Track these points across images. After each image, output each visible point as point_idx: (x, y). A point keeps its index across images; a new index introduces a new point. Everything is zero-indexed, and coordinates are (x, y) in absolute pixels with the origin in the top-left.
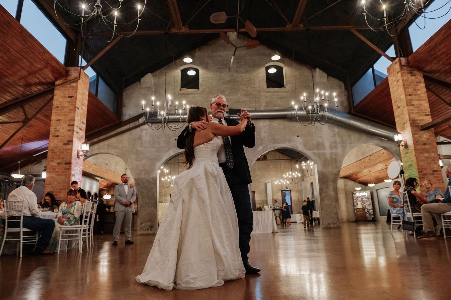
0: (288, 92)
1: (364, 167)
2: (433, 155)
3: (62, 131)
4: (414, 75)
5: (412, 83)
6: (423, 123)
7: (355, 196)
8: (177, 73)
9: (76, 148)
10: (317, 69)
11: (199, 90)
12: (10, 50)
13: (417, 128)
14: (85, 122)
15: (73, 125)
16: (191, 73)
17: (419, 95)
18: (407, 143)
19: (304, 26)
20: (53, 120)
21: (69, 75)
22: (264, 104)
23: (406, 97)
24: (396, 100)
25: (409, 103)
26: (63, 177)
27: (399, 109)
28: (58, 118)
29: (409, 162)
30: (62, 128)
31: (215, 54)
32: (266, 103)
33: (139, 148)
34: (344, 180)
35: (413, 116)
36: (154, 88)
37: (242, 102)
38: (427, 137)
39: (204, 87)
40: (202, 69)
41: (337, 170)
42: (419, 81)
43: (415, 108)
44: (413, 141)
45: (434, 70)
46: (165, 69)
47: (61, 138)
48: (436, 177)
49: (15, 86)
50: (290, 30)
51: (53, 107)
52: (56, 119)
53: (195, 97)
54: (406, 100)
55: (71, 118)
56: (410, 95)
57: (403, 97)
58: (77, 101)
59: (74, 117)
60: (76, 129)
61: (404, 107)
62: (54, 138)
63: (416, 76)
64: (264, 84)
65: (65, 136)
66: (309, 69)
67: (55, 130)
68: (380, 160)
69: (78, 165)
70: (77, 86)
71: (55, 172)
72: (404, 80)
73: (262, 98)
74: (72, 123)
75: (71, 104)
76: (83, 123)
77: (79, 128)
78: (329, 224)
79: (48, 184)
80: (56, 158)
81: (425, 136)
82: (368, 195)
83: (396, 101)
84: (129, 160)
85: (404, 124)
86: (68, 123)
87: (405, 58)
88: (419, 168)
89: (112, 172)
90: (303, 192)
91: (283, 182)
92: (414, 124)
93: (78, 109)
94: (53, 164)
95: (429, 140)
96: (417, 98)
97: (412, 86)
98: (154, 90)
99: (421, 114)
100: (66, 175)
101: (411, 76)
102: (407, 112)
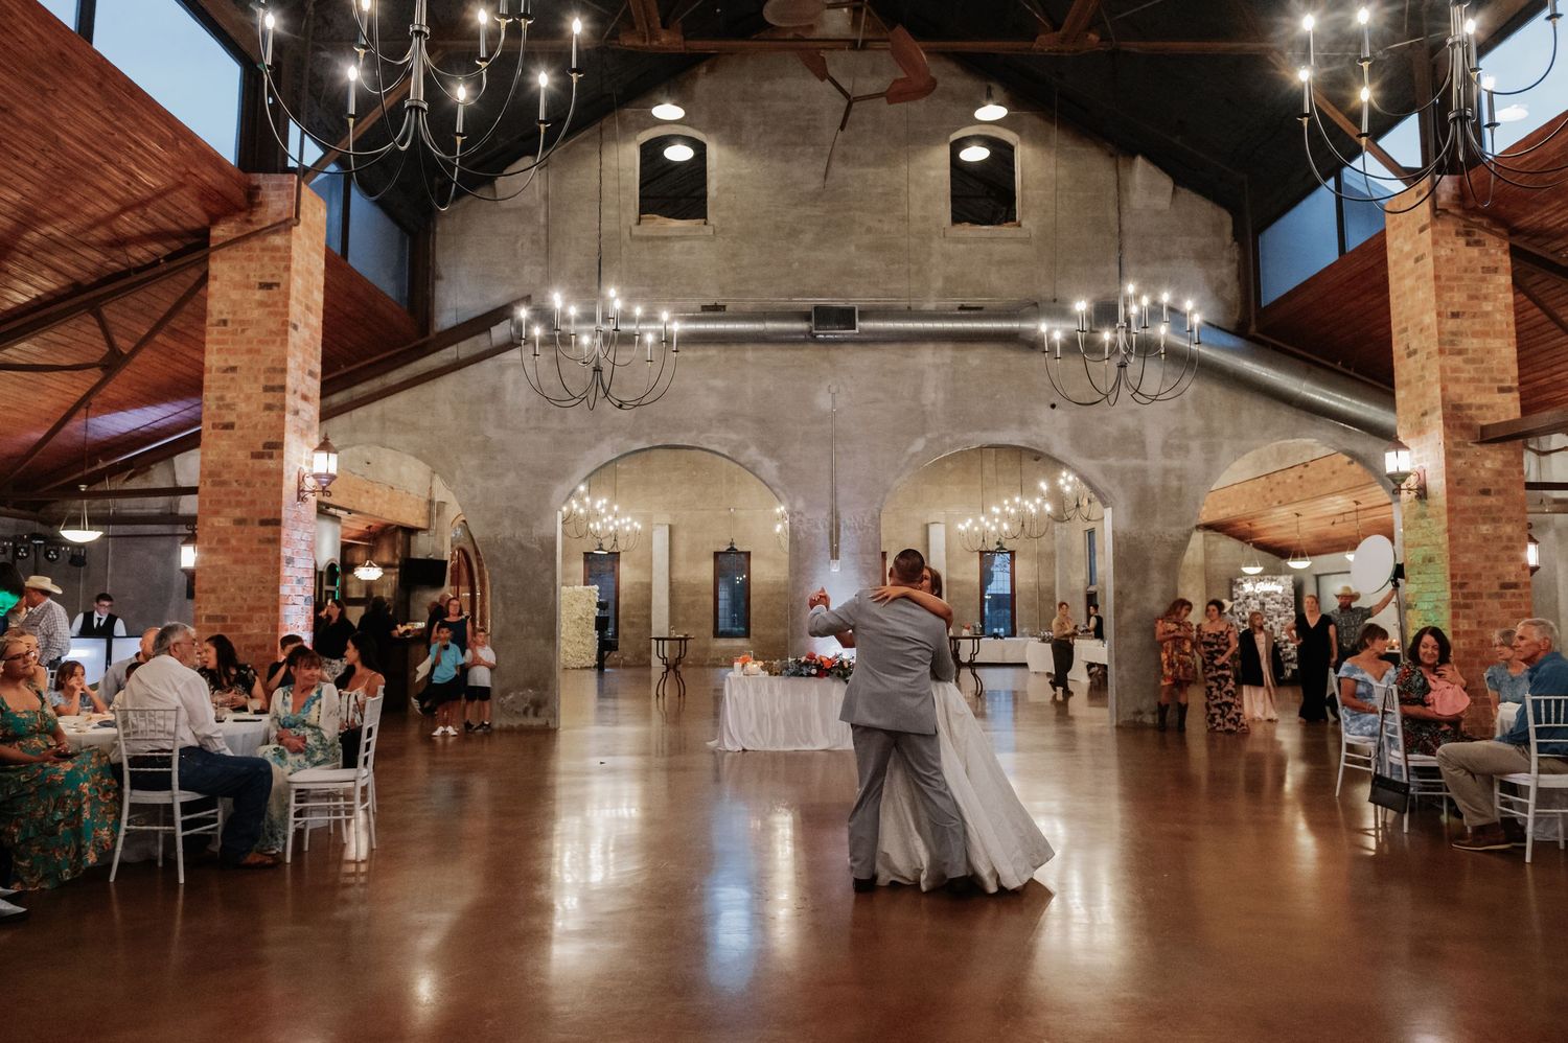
0: (1027, 241)
1: (1280, 502)
2: (1508, 529)
3: (242, 407)
4: (1478, 243)
5: (1466, 271)
6: (1488, 419)
7: (1240, 592)
8: (626, 158)
9: (294, 467)
10: (1140, 161)
11: (705, 224)
12: (64, 142)
13: (1464, 435)
14: (318, 369)
15: (283, 388)
16: (679, 153)
17: (1487, 314)
18: (1425, 485)
19: (1101, 40)
20: (211, 367)
21: (260, 204)
22: (938, 284)
23: (1439, 323)
24: (1404, 325)
25: (1448, 346)
26: (255, 569)
27: (1412, 359)
28: (226, 360)
29: (1425, 548)
30: (242, 396)
31: (766, 87)
32: (947, 279)
33: (493, 433)
34: (1205, 536)
35: (1458, 391)
37: (860, 276)
38: (1498, 465)
39: (723, 214)
40: (720, 143)
41: (1182, 529)
42: (1491, 264)
43: (1467, 361)
44: (1448, 481)
45: (1551, 228)
47: (240, 433)
48: (1509, 605)
49: (73, 248)
50: (1049, 51)
51: (209, 321)
52: (223, 365)
53: (690, 251)
54: (1440, 333)
55: (273, 361)
56: (1455, 315)
57: (1430, 318)
58: (292, 302)
59: (285, 360)
60: (291, 401)
61: (1429, 355)
62: (217, 431)
63: (1484, 245)
64: (944, 209)
65: (255, 426)
66: (1111, 155)
67: (221, 403)
68: (1335, 483)
69: (302, 525)
70: (290, 248)
71: (227, 550)
72: (1442, 260)
73: (933, 260)
74: (277, 382)
75: (270, 313)
76: (311, 374)
77: (299, 397)
78: (1140, 712)
79: (206, 592)
80: (230, 502)
81: (1488, 464)
82: (1283, 590)
83: (1405, 330)
84: (458, 473)
85: (1424, 414)
86: (262, 381)
87: (1452, 177)
88: (1455, 572)
89: (387, 490)
90: (1057, 560)
91: (988, 524)
92: (1457, 419)
93: (295, 327)
94: (220, 522)
95: (1501, 480)
96: (1477, 327)
97: (1466, 282)
98: (542, 220)
99: (1487, 384)
100: (265, 560)
101: (1468, 244)
102: (1437, 375)
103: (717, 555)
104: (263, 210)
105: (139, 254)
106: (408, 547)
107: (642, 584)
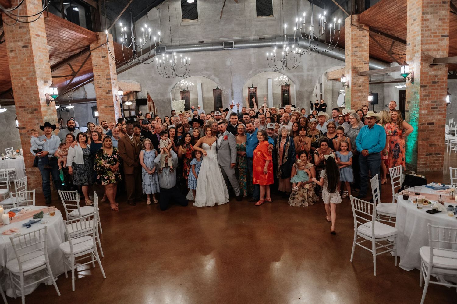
0: (275, 20)
2: (364, 94)
3: (103, 83)
5: (359, 37)
6: (361, 70)
9: (115, 95)
11: (198, 20)
13: (356, 74)
17: (363, 47)
18: (348, 85)
20: (95, 75)
21: (99, 39)
23: (352, 49)
25: (353, 54)
26: (110, 116)
29: (348, 98)
30: (102, 81)
32: (256, 31)
33: (154, 75)
35: (355, 64)
36: (159, 20)
38: (363, 80)
39: (202, 18)
42: (365, 35)
43: (357, 58)
44: (352, 84)
46: (167, 2)
47: (103, 89)
49: (64, 53)
51: (93, 65)
52: (97, 75)
53: (195, 28)
54: (352, 51)
55: (107, 73)
56: (356, 47)
58: (109, 60)
59: (109, 73)
60: (112, 81)
61: (350, 56)
62: (98, 89)
63: (363, 31)
64: (255, 13)
65: (106, 87)
67: (98, 83)
69: (118, 106)
71: (104, 113)
72: (353, 35)
73: (253, 27)
74: (109, 78)
75: (105, 63)
76: (115, 74)
80: (103, 103)
81: (361, 80)
83: (347, 49)
85: (349, 69)
86: (106, 77)
87: (357, 15)
89: (130, 83)
92: (355, 71)
93: (111, 65)
94: (102, 107)
95: (363, 83)
96: (361, 50)
97: (359, 39)
98: (159, 23)
99: (362, 62)
100: (112, 114)
101: (360, 31)
102: (351, 61)
103: (214, 90)
104: (100, 40)
105: (76, 52)
106: (137, 96)
107: (196, 98)
